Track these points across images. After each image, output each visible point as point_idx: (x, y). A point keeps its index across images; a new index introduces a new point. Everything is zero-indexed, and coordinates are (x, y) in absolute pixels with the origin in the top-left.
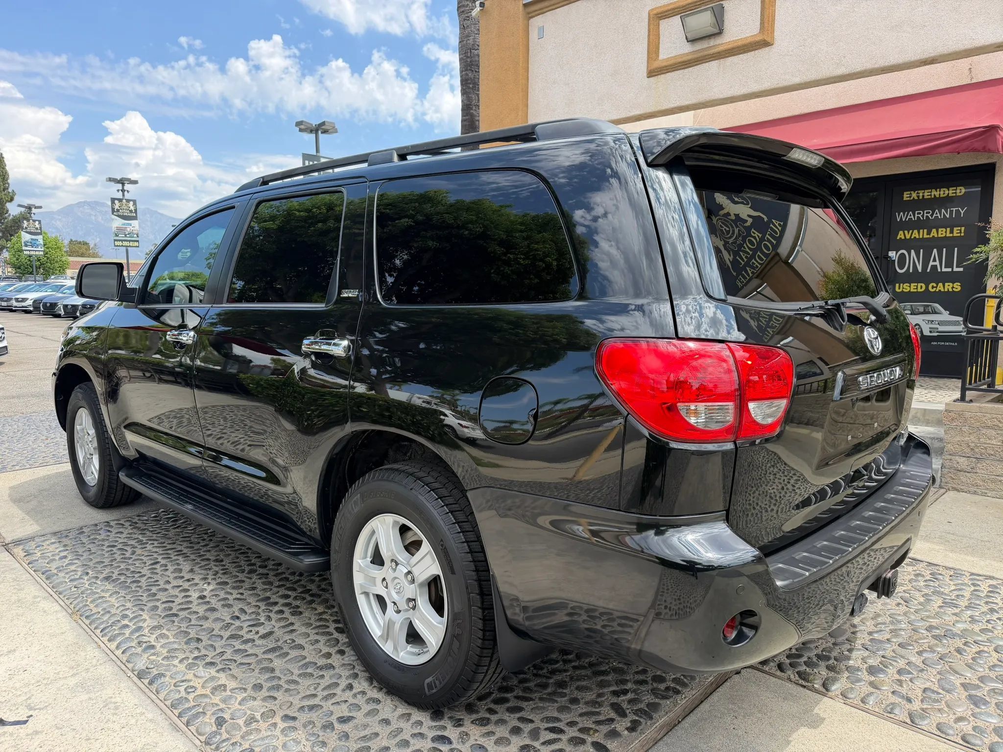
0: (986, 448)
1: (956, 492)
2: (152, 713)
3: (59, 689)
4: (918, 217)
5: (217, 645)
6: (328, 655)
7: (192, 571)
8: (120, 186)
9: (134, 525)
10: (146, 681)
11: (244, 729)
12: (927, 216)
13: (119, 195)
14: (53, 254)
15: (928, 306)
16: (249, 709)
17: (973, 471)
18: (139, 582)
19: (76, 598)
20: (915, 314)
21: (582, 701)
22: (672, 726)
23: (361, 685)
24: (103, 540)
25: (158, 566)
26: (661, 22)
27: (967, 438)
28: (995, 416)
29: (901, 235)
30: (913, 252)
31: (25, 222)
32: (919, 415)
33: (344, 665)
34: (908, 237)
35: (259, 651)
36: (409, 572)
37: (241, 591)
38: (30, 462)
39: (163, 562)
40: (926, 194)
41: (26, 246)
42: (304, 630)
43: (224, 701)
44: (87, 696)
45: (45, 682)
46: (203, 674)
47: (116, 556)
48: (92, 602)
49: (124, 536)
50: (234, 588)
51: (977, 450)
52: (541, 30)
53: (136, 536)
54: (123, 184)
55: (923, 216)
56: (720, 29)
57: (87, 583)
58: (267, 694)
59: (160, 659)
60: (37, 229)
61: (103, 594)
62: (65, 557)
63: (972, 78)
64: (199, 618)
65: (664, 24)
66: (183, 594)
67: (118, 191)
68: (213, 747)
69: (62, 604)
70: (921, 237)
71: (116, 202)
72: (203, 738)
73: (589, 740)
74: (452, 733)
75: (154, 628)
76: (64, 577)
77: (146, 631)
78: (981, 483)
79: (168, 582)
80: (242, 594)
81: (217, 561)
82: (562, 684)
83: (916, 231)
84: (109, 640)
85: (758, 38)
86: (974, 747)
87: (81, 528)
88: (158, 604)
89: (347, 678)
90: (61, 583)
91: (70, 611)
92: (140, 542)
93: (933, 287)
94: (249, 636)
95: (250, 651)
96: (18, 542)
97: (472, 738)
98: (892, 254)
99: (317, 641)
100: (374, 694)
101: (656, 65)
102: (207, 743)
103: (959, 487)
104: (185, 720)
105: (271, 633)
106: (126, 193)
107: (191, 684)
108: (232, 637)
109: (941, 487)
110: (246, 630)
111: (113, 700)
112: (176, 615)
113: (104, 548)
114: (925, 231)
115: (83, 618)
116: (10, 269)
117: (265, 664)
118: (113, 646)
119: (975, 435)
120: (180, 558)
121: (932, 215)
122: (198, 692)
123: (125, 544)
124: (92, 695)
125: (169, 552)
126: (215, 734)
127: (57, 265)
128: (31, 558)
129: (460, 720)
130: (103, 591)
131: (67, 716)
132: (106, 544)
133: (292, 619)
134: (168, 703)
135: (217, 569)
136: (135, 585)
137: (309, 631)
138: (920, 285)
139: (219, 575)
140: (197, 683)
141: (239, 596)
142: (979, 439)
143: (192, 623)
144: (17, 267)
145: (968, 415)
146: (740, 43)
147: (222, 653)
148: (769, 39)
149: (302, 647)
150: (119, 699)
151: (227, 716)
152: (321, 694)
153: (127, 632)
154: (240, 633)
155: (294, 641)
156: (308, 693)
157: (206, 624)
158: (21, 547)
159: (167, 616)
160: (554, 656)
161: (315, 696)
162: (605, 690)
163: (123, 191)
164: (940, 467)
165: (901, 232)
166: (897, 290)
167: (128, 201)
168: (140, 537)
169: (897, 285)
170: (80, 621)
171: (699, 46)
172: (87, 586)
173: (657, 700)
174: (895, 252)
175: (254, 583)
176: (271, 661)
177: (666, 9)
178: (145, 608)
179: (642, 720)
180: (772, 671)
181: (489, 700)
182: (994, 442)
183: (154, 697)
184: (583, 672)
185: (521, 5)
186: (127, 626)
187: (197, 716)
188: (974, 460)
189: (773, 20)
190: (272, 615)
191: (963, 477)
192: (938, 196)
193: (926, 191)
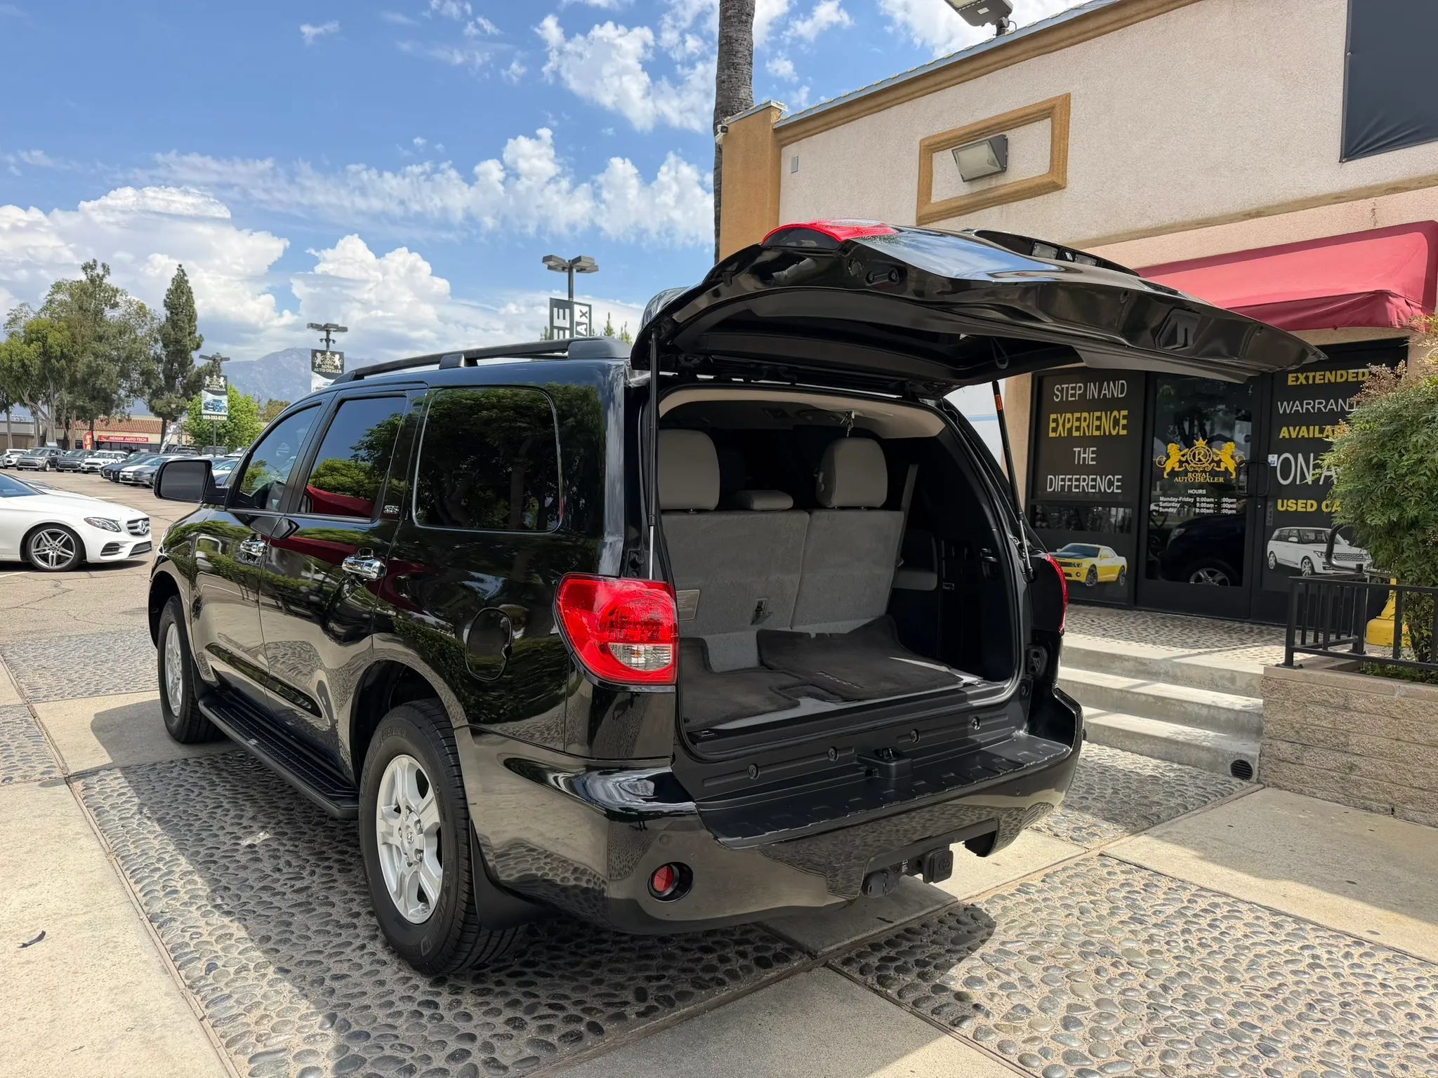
0: (1314, 731)
1: (1275, 789)
2: (149, 955)
3: (65, 925)
4: (1307, 409)
5: (243, 895)
6: (357, 915)
7: (253, 818)
8: (323, 334)
9: (213, 765)
10: (156, 925)
11: (232, 976)
12: (1319, 408)
13: (323, 346)
14: (245, 419)
15: (1321, 532)
16: (246, 959)
17: (1298, 761)
18: (191, 825)
19: (118, 838)
20: (1303, 543)
21: (606, 983)
22: (690, 1017)
23: (376, 946)
24: (172, 779)
25: (219, 811)
26: (934, 155)
27: (1290, 717)
28: (1324, 688)
29: (1284, 433)
30: (1300, 456)
31: (207, 377)
32: (1254, 682)
33: (368, 925)
34: (1294, 436)
35: (283, 905)
36: (419, 821)
37: (297, 843)
38: (128, 686)
39: (227, 806)
40: (1318, 378)
41: (206, 408)
42: (344, 887)
43: (224, 949)
44: (90, 934)
45: (55, 917)
46: (215, 922)
47: (179, 796)
48: (133, 843)
49: (198, 775)
50: (290, 839)
51: (1302, 733)
52: (796, 161)
53: (210, 777)
54: (328, 332)
55: (1313, 408)
56: (1001, 166)
57: (136, 822)
58: (273, 946)
59: (178, 904)
60: (221, 387)
61: (148, 836)
62: (123, 794)
63: (1376, 222)
64: (239, 868)
65: (937, 157)
66: (233, 841)
67: (321, 340)
68: (195, 991)
69: (103, 843)
70: (1311, 436)
71: (318, 355)
72: (188, 982)
73: (588, 1019)
74: (444, 999)
75: (185, 874)
76: (115, 815)
77: (177, 876)
78: (1309, 780)
79: (223, 828)
80: (296, 846)
81: (285, 809)
82: (596, 965)
83: (1304, 428)
84: (135, 883)
85: (1046, 180)
86: (1027, 1069)
87: (155, 764)
88: (201, 850)
89: (365, 938)
90: (109, 821)
91: (108, 850)
92: (212, 783)
93: (1327, 506)
94: (282, 890)
95: (276, 904)
96: (81, 775)
97: (463, 1007)
98: (1273, 459)
99: (352, 900)
100: (384, 956)
101: (927, 209)
102: (191, 987)
103: (1281, 783)
104: (178, 964)
105: (307, 888)
106: (331, 343)
107: (199, 930)
108: (264, 888)
109: (1259, 782)
110: (282, 882)
111: (115, 939)
112: (215, 862)
113: (170, 787)
114: (1317, 428)
115: (119, 859)
116: (189, 438)
117: (285, 918)
118: (137, 888)
119: (1300, 712)
120: (247, 804)
121: (1325, 407)
122: (203, 939)
123: (195, 784)
124: (97, 934)
125: (239, 796)
126: (202, 978)
127: (247, 433)
128: (88, 793)
129: (460, 988)
130: (149, 832)
131: (64, 950)
132: (175, 783)
133: (337, 876)
134: (169, 947)
135: (281, 818)
136: (186, 828)
137: (348, 889)
138: (1309, 502)
139: (282, 825)
140: (205, 930)
141: (291, 848)
142: (1305, 718)
143: (230, 871)
144: (195, 434)
145: (1291, 685)
146: (1026, 185)
147: (245, 904)
148: (1060, 182)
149: (333, 905)
150: (121, 940)
151: (220, 963)
152: (328, 951)
153: (157, 875)
154: (274, 886)
155: (327, 898)
156: (316, 949)
157: (242, 874)
158: (82, 780)
159: (205, 862)
160: (605, 936)
161: (320, 952)
162: (640, 974)
163: (328, 340)
164: (1258, 754)
165: (1285, 429)
166: (1280, 508)
167: (333, 354)
168: (214, 778)
169: (1280, 502)
170: (114, 862)
171: (979, 187)
172: (135, 826)
173: (691, 989)
174: (1276, 456)
175: (315, 836)
176: (293, 915)
177: (937, 139)
178: (186, 853)
179: (660, 1007)
180: (851, 973)
181: (503, 973)
182: (1324, 723)
183: (157, 939)
184: (628, 955)
185: (771, 130)
186: (159, 869)
187: (191, 961)
188: (1300, 747)
189: (1065, 157)
190: (317, 870)
191: (1286, 769)
192: (1333, 381)
193: (1318, 373)
